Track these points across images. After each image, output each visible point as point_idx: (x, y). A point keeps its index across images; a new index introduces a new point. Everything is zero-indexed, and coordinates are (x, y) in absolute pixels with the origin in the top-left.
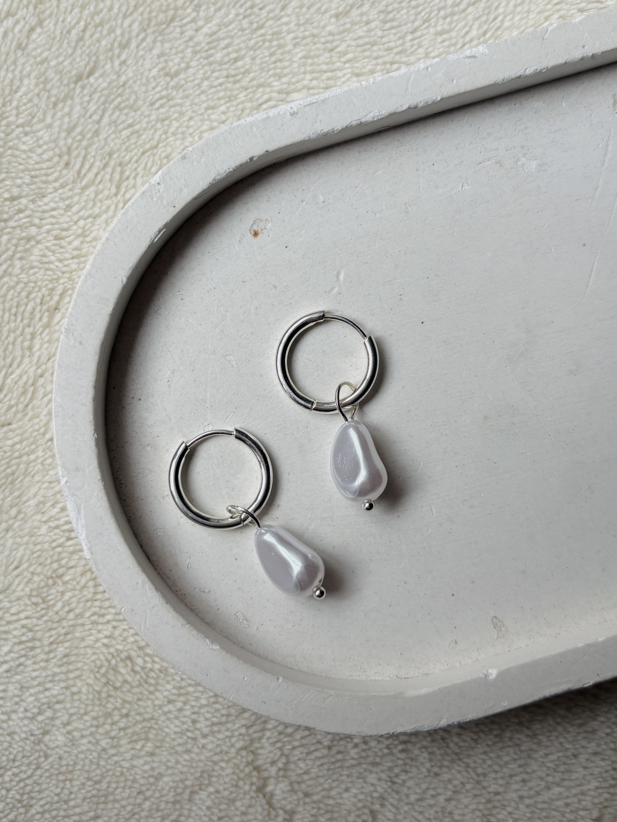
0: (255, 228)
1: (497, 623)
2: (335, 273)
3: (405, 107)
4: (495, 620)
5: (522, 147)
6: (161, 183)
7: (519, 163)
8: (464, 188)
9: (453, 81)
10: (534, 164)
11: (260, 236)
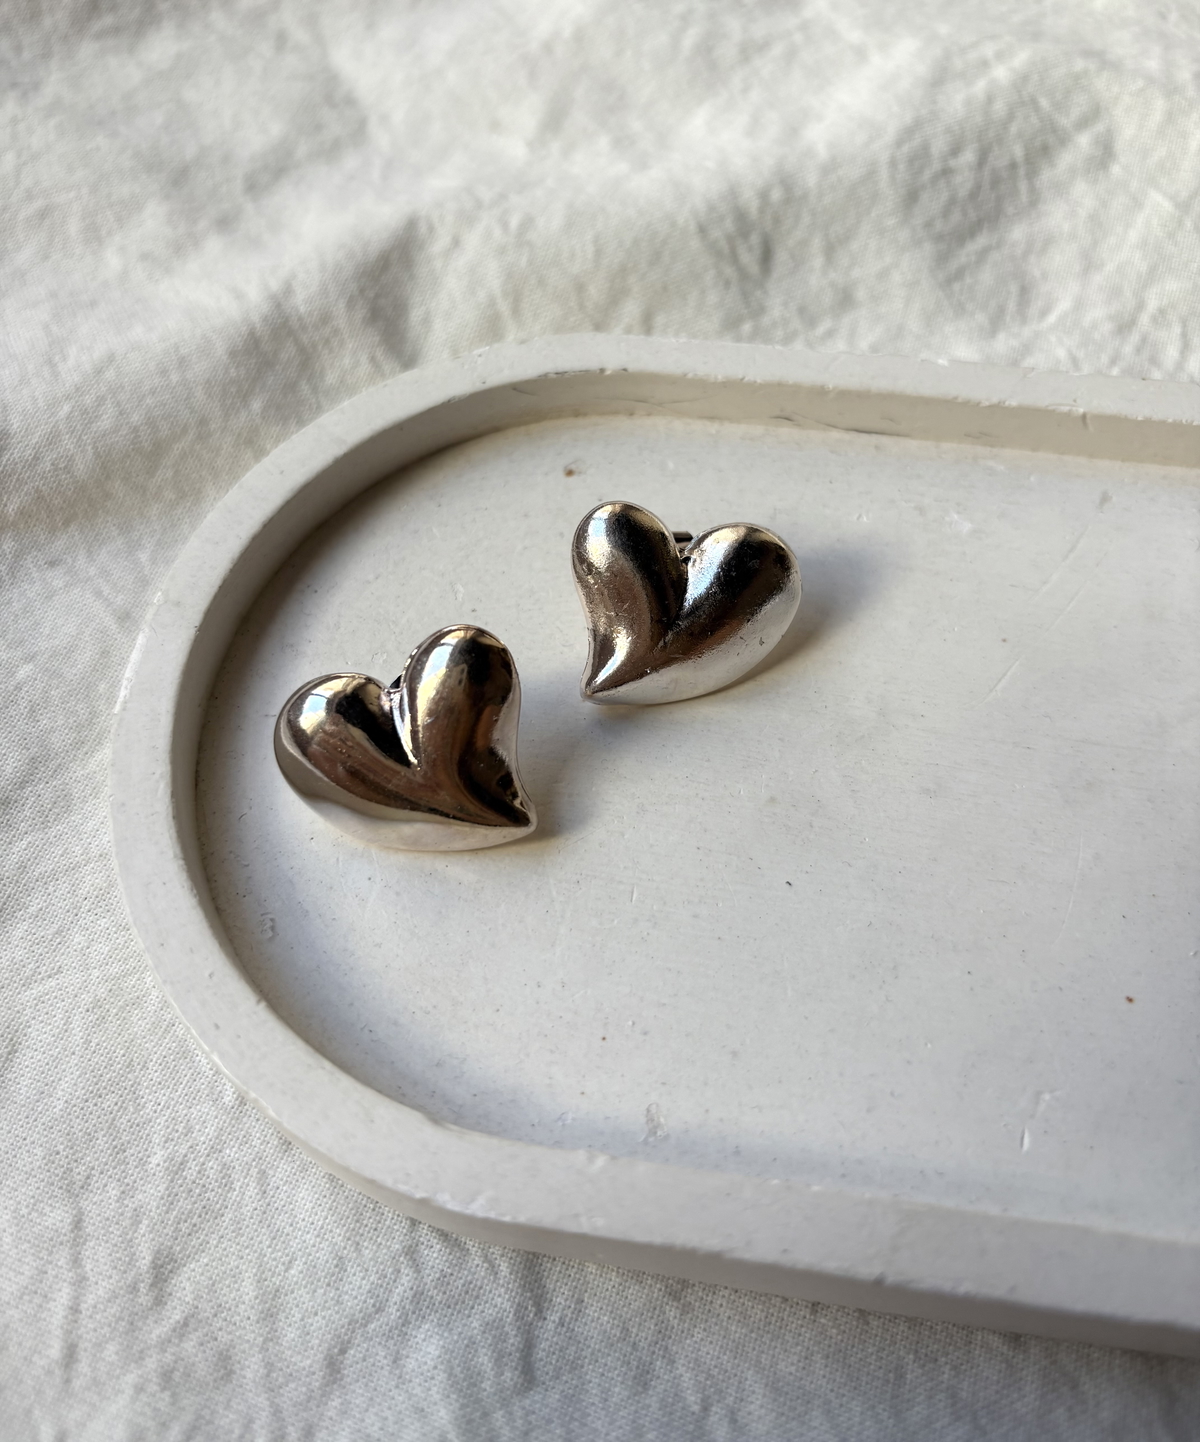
0: (573, 466)
5: (958, 504)
7: (947, 519)
8: (860, 519)
11: (574, 478)
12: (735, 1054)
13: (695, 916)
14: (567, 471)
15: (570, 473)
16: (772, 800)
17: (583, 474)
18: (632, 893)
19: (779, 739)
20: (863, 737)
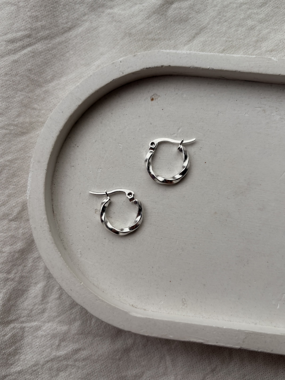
1: (184, 301)
2: (178, 128)
5: (276, 108)
6: (122, 62)
7: (272, 114)
8: (245, 115)
10: (278, 117)
11: (154, 101)
12: (204, 285)
13: (194, 248)
14: (151, 99)
15: (152, 100)
16: (216, 213)
17: (157, 99)
18: (176, 241)
19: (218, 194)
20: (242, 192)
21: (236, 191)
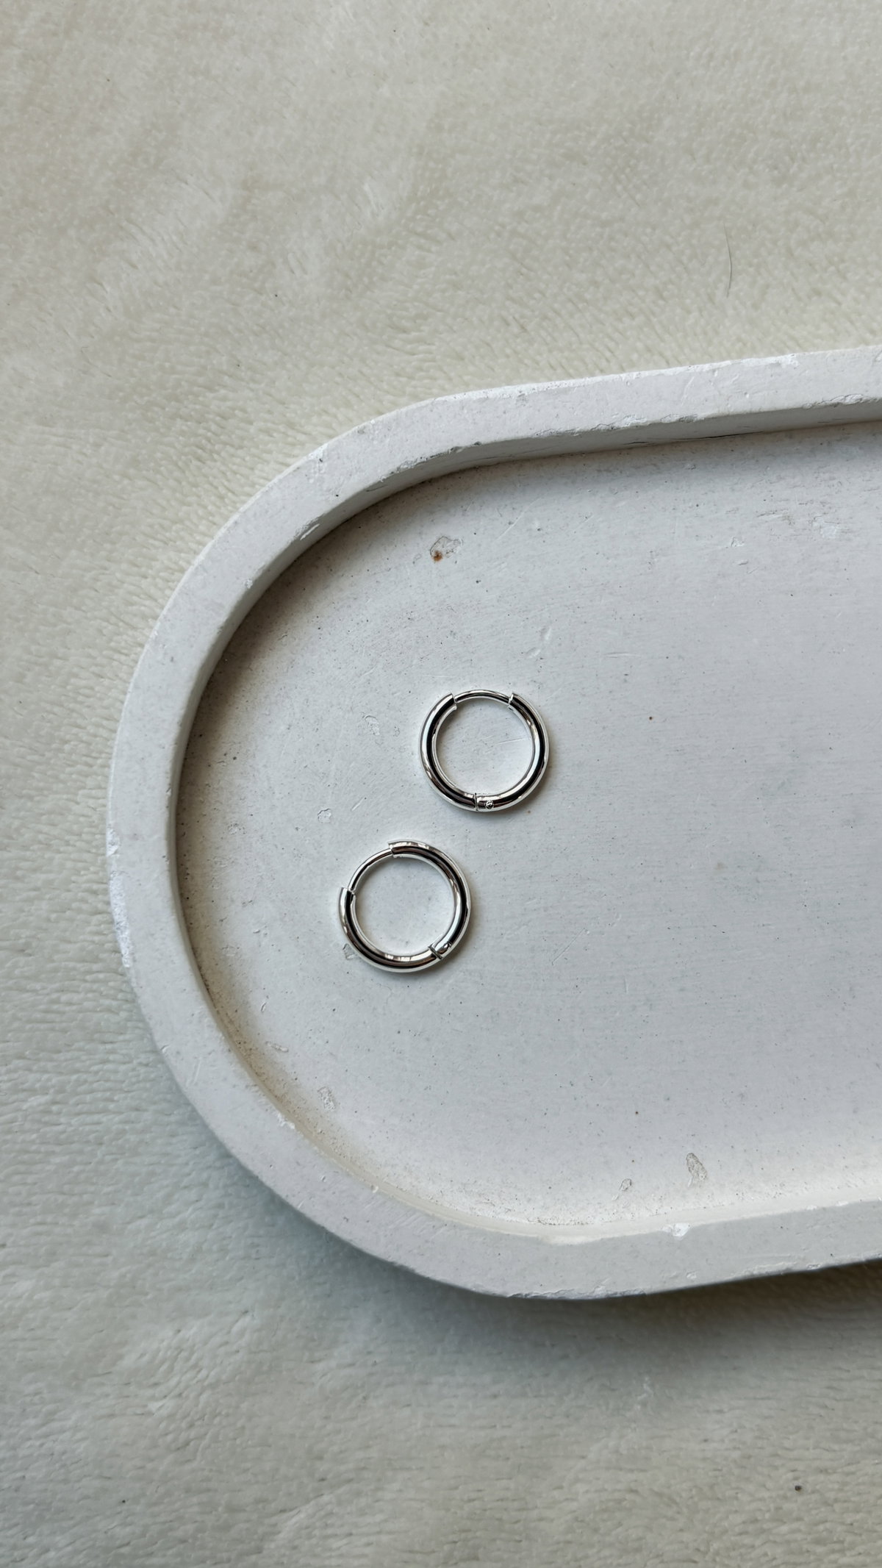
0: (439, 548)
1: (694, 1163)
2: (540, 629)
3: (675, 418)
4: (691, 1160)
5: (821, 503)
6: (324, 460)
7: (815, 524)
8: (735, 544)
9: (746, 394)
10: (834, 530)
11: (444, 560)
14: (433, 554)
15: (438, 557)
17: (451, 554)
21: (764, 784)
